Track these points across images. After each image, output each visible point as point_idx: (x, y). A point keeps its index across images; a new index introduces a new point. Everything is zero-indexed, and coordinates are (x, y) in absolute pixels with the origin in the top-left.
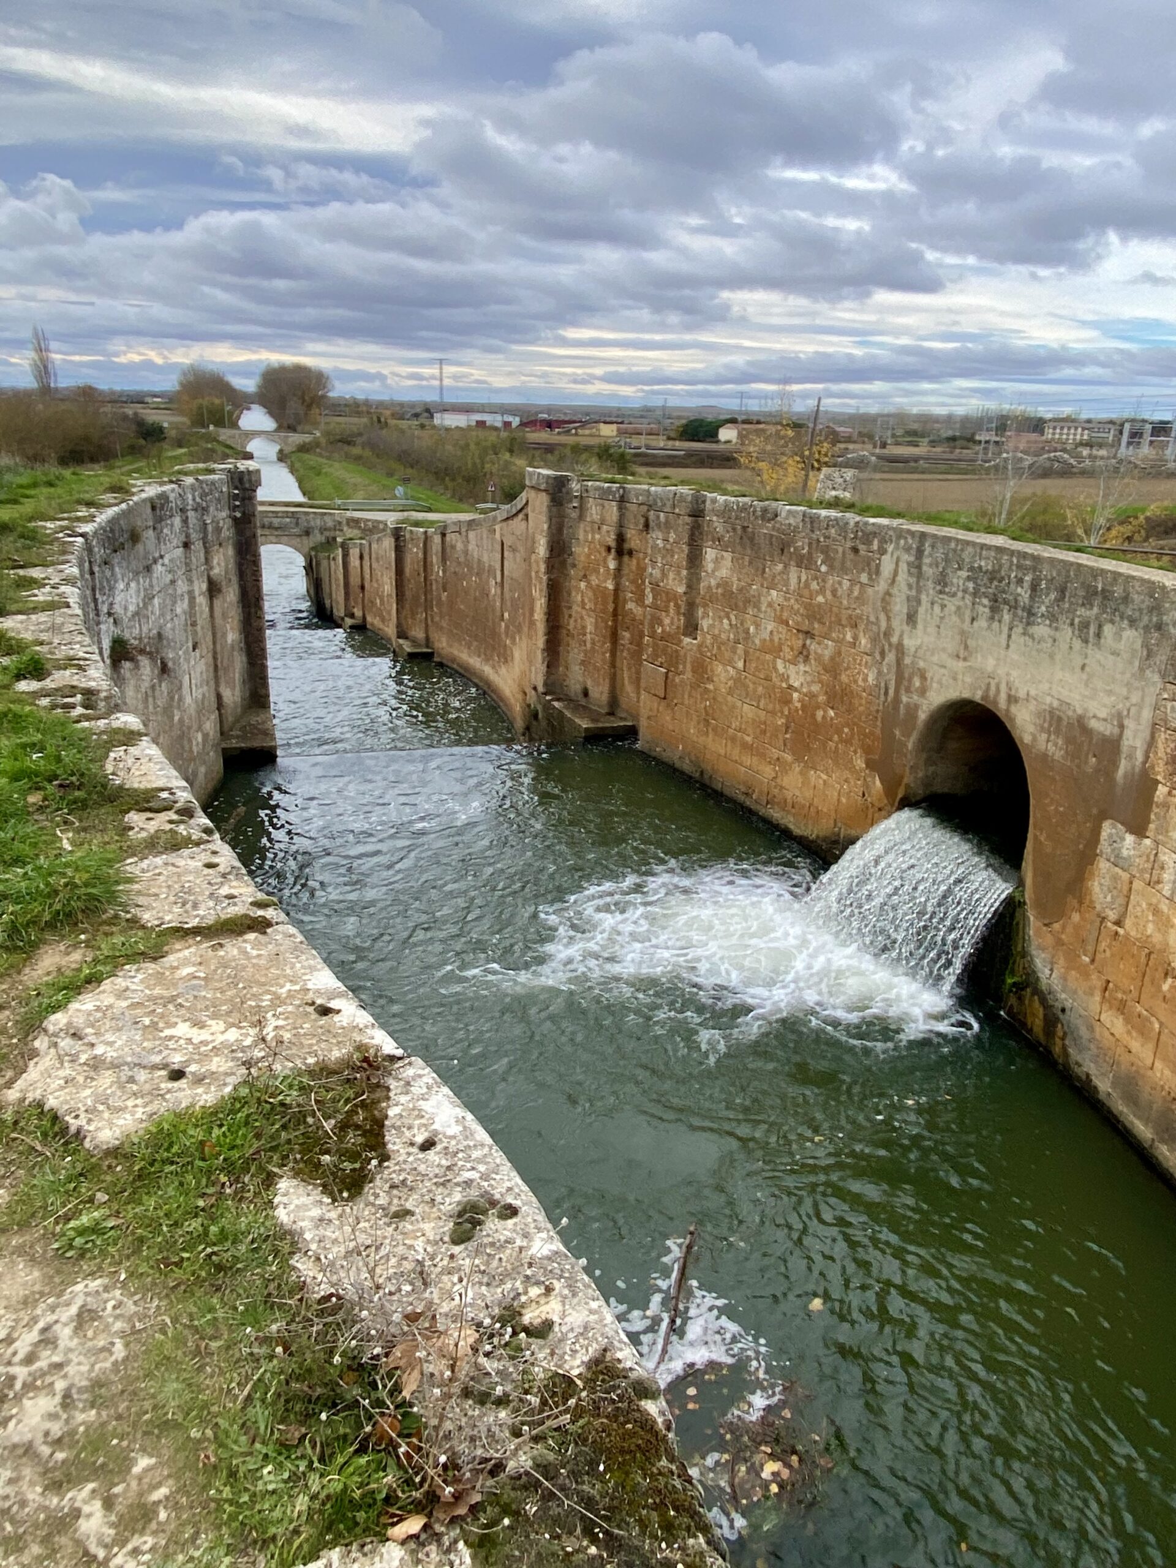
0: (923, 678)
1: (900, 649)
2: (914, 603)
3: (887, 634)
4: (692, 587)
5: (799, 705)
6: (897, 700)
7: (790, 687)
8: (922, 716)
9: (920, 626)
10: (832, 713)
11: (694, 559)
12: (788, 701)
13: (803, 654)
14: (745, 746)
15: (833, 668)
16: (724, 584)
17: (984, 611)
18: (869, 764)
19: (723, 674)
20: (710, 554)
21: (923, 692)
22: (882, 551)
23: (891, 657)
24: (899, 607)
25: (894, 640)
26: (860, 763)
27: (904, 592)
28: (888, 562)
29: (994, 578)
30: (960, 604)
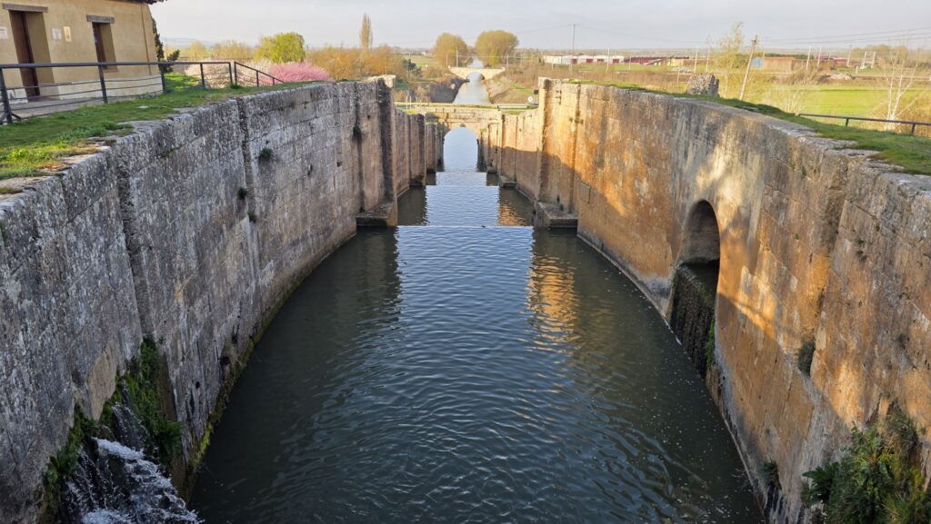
0: (689, 188)
1: (681, 171)
2: (687, 144)
3: (677, 164)
5: (643, 206)
6: (679, 201)
7: (640, 196)
10: (655, 210)
11: (604, 124)
12: (638, 204)
13: (647, 177)
14: (621, 230)
15: (657, 184)
16: (616, 138)
18: (668, 238)
20: (610, 121)
21: (687, 196)
22: (679, 116)
23: (678, 176)
24: (682, 149)
25: (679, 167)
26: (664, 238)
27: (684, 139)
28: (679, 122)
29: (715, 127)
30: (702, 143)
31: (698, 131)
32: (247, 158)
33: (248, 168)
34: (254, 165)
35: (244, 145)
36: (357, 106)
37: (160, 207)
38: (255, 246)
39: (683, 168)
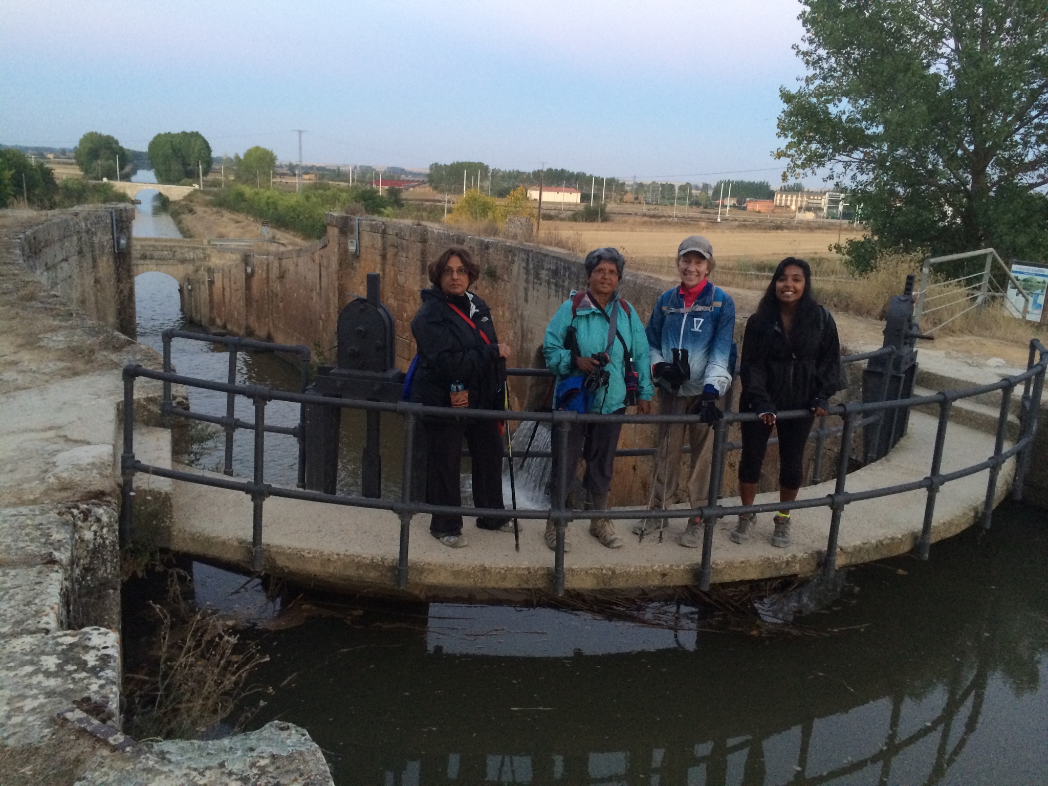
0: (532, 332)
1: (522, 317)
2: (526, 289)
3: (517, 310)
6: (522, 348)
9: (529, 303)
17: (553, 292)
21: (532, 340)
22: (513, 262)
23: (518, 324)
24: (521, 294)
25: (520, 312)
27: (522, 284)
28: (515, 268)
29: (555, 273)
30: (543, 288)
31: (537, 276)
39: (524, 313)
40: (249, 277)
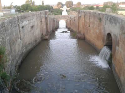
0: (106, 30)
2: (106, 22)
4: (90, 22)
6: (104, 33)
7: (97, 32)
8: (106, 35)
9: (106, 25)
10: (100, 35)
11: (90, 19)
12: (97, 34)
13: (98, 28)
14: (94, 39)
15: (100, 30)
16: (92, 21)
17: (110, 23)
19: (92, 31)
20: (91, 18)
21: (106, 32)
23: (104, 29)
26: (102, 41)
27: (105, 21)
28: (104, 18)
29: (111, 19)
30: (108, 22)
31: (107, 20)
32: (19, 27)
33: (20, 29)
34: (21, 29)
35: (19, 25)
36: (41, 16)
37: (3, 38)
38: (21, 44)
39: (105, 27)
40: (71, 20)
